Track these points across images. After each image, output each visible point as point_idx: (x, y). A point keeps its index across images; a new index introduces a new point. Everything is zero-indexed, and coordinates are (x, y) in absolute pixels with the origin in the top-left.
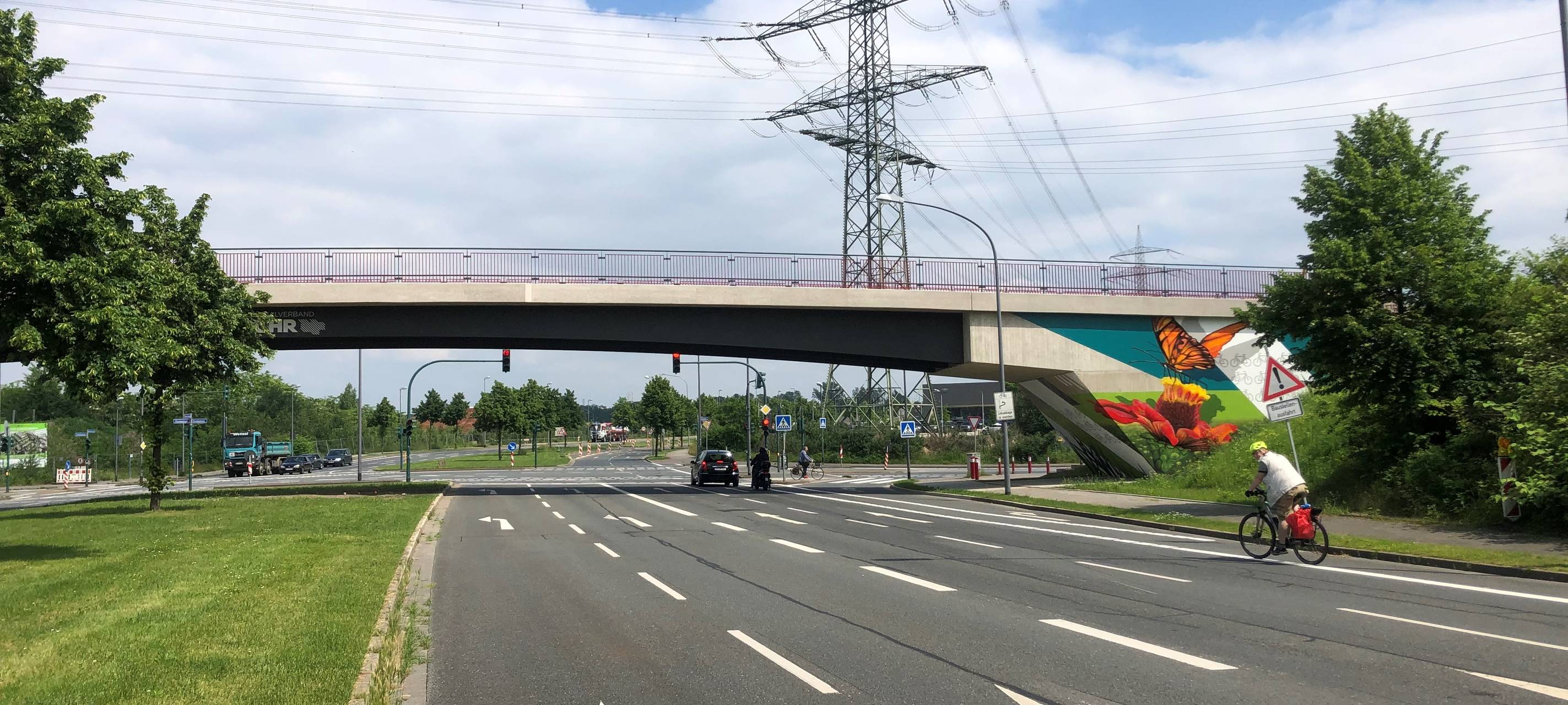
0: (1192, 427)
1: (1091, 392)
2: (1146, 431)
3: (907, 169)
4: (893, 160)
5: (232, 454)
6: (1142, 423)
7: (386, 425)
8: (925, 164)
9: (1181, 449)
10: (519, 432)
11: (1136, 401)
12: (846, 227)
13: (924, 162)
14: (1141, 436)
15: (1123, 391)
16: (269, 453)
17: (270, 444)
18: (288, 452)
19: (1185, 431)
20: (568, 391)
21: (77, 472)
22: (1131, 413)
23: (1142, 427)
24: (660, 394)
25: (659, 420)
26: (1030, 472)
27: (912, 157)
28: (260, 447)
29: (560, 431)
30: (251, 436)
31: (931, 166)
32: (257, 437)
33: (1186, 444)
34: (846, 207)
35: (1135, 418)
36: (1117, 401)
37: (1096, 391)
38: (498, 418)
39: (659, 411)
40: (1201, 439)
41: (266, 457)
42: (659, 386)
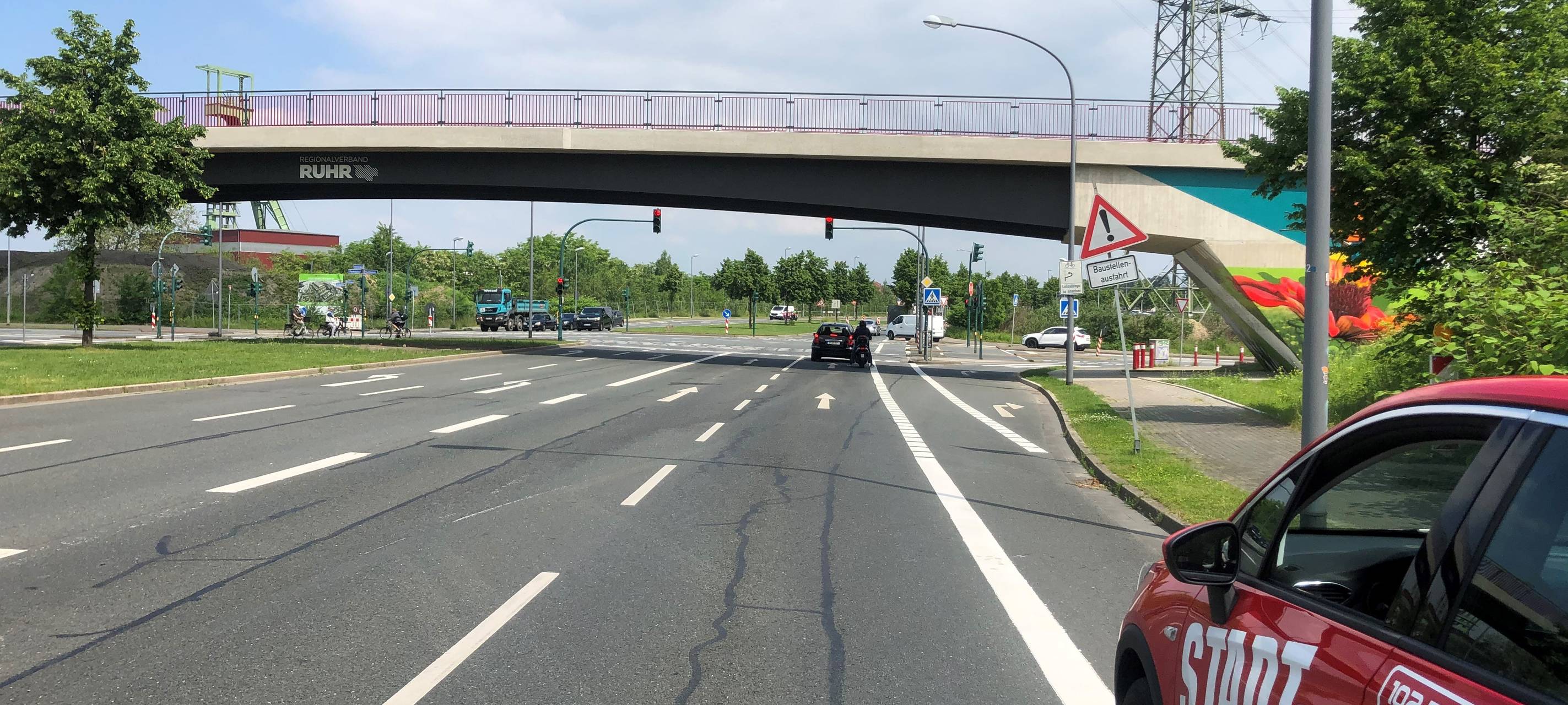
0: (1359, 314)
1: (1226, 266)
2: (1297, 317)
3: (1230, 21)
4: (1212, 12)
5: (482, 310)
6: (1292, 306)
7: (675, 291)
8: (1256, 16)
9: (1342, 341)
10: (768, 301)
11: (1285, 280)
12: (1153, 89)
13: (1254, 14)
14: (1289, 323)
15: (1268, 267)
16: (519, 310)
17: (520, 302)
18: (544, 310)
19: (1348, 319)
20: (861, 264)
21: (352, 320)
22: (1276, 293)
23: (1291, 312)
24: (911, 268)
25: (908, 295)
26: (1195, 364)
27: (1239, 8)
28: (510, 304)
29: (836, 304)
30: (499, 292)
31: (1263, 18)
32: (505, 294)
33: (1350, 336)
34: (1155, 66)
35: (1282, 300)
36: (1259, 279)
37: (1231, 266)
38: (747, 285)
39: (908, 285)
40: (1371, 330)
41: (517, 314)
42: (911, 259)
